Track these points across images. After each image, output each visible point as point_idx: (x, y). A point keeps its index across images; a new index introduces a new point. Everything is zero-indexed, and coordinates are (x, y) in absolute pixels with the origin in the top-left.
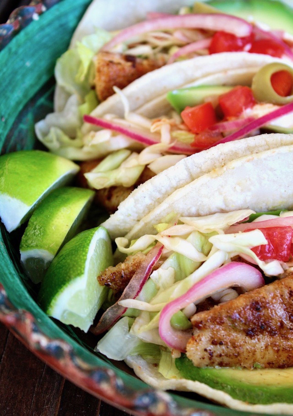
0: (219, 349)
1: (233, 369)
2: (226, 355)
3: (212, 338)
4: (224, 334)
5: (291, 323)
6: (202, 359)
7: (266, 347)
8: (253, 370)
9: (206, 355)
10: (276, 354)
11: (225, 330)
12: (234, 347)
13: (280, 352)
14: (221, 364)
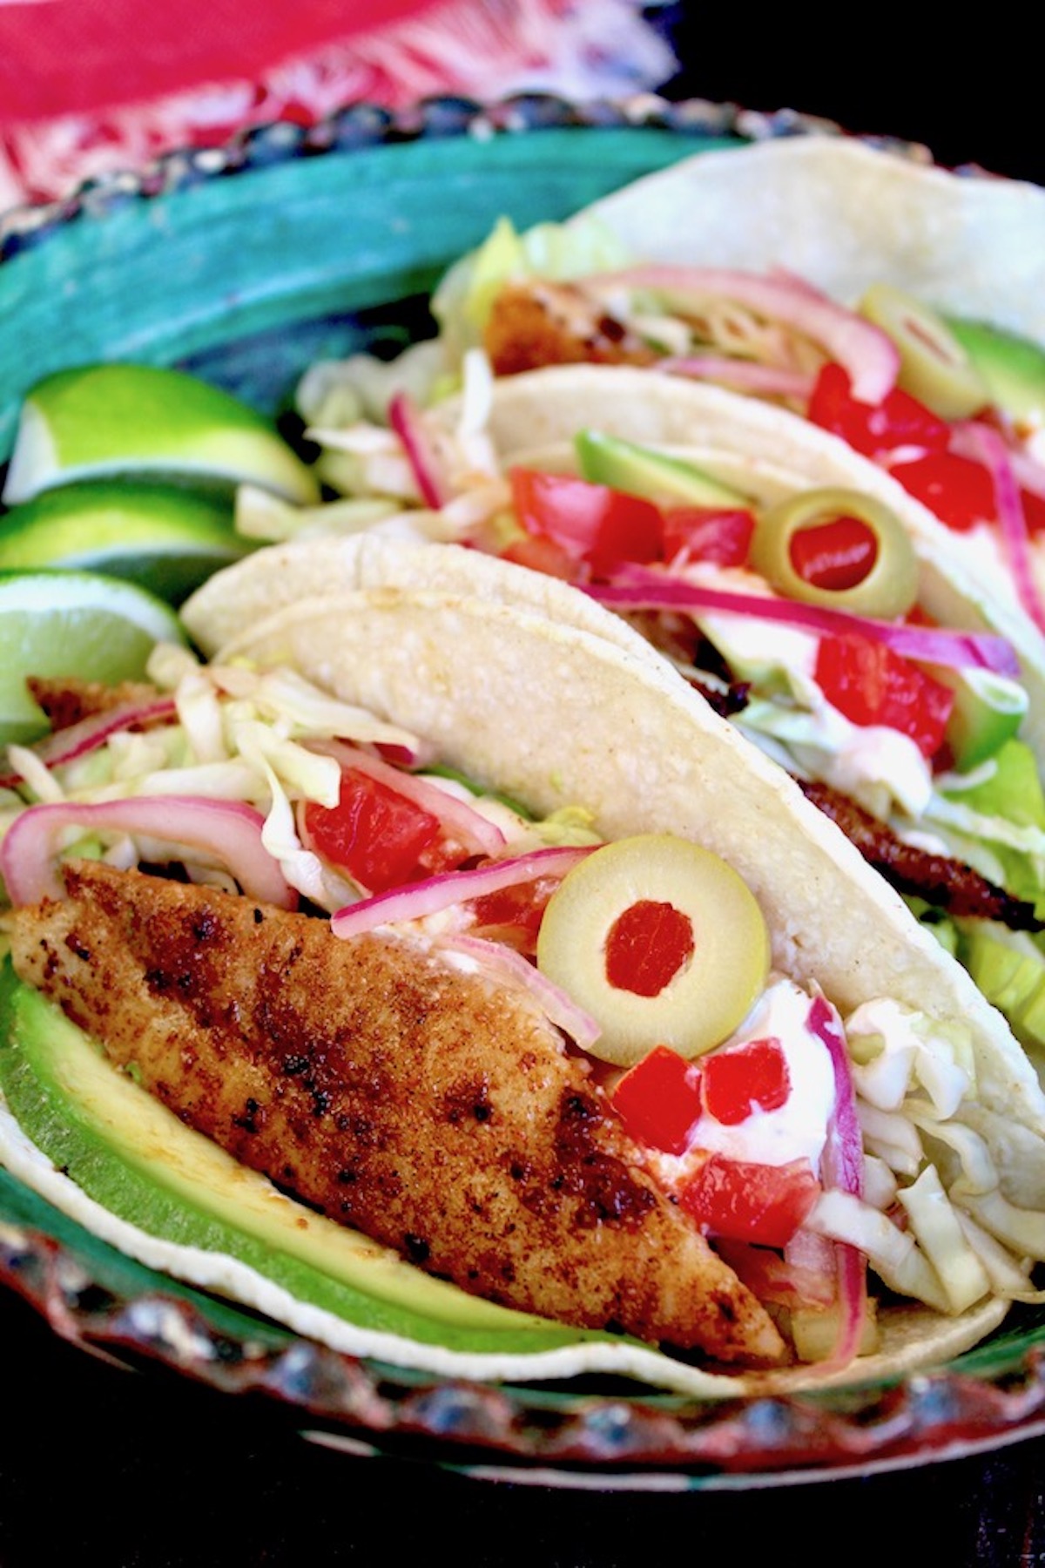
0: (72, 966)
1: (86, 1041)
2: (81, 991)
3: (76, 930)
4: (104, 941)
5: (252, 1025)
6: (28, 961)
7: (172, 1039)
8: (118, 1073)
9: (43, 957)
10: (181, 1072)
11: (111, 931)
12: (106, 987)
13: (192, 1075)
14: (67, 1007)
